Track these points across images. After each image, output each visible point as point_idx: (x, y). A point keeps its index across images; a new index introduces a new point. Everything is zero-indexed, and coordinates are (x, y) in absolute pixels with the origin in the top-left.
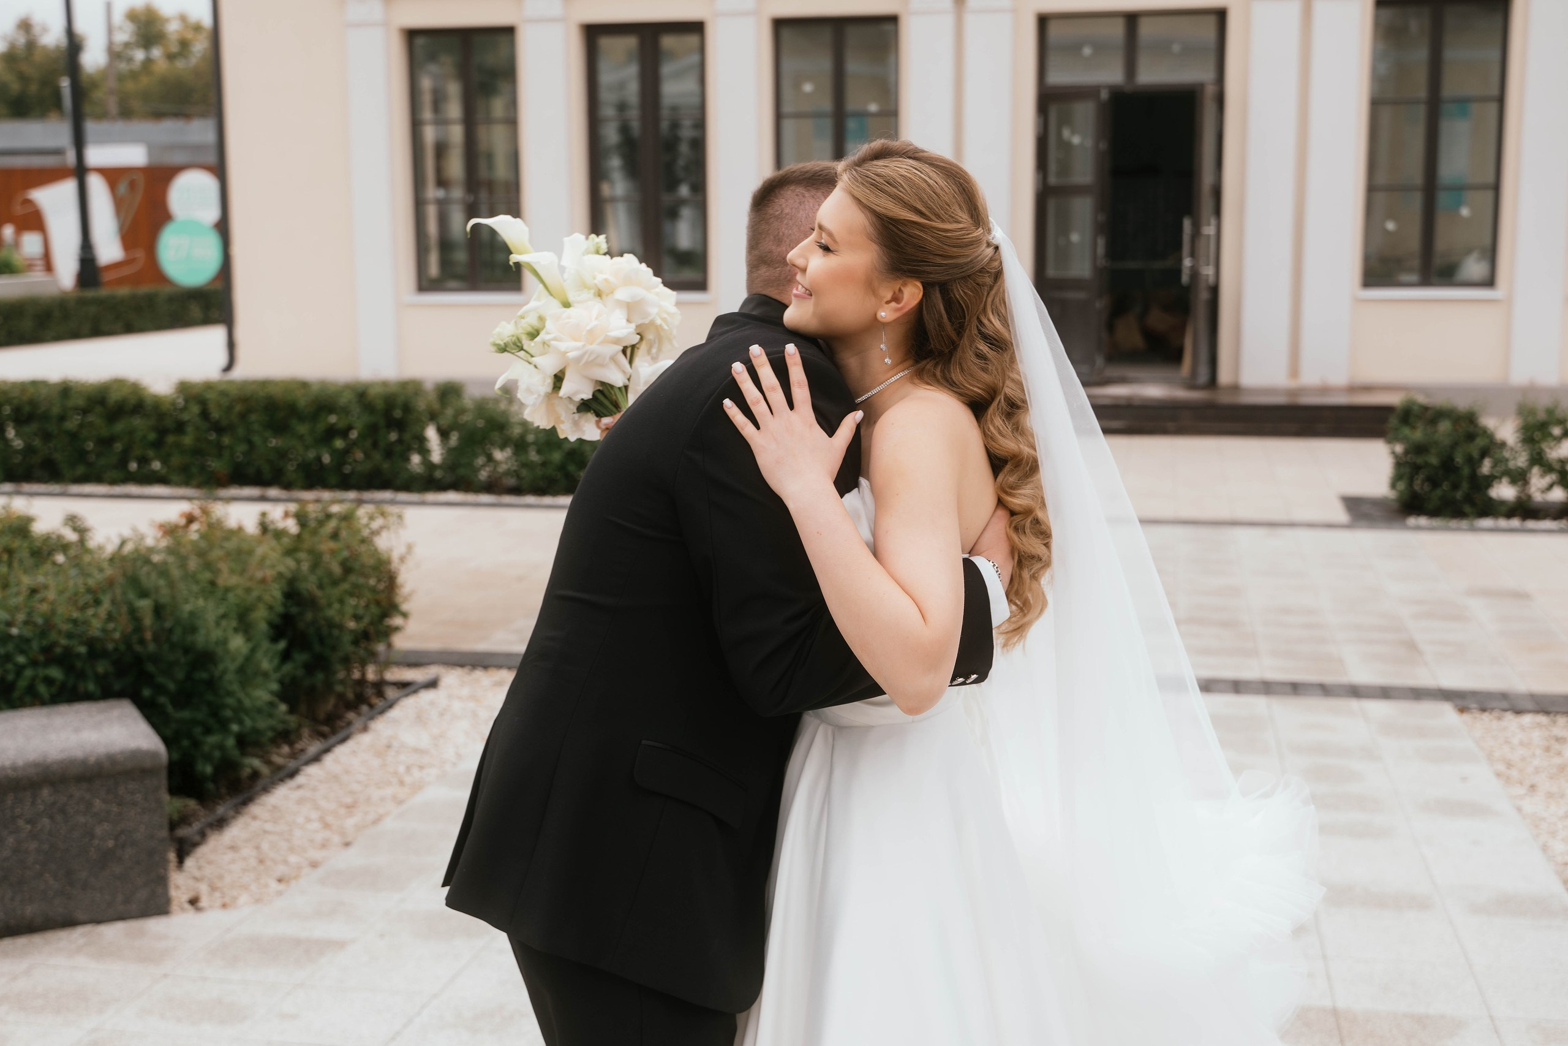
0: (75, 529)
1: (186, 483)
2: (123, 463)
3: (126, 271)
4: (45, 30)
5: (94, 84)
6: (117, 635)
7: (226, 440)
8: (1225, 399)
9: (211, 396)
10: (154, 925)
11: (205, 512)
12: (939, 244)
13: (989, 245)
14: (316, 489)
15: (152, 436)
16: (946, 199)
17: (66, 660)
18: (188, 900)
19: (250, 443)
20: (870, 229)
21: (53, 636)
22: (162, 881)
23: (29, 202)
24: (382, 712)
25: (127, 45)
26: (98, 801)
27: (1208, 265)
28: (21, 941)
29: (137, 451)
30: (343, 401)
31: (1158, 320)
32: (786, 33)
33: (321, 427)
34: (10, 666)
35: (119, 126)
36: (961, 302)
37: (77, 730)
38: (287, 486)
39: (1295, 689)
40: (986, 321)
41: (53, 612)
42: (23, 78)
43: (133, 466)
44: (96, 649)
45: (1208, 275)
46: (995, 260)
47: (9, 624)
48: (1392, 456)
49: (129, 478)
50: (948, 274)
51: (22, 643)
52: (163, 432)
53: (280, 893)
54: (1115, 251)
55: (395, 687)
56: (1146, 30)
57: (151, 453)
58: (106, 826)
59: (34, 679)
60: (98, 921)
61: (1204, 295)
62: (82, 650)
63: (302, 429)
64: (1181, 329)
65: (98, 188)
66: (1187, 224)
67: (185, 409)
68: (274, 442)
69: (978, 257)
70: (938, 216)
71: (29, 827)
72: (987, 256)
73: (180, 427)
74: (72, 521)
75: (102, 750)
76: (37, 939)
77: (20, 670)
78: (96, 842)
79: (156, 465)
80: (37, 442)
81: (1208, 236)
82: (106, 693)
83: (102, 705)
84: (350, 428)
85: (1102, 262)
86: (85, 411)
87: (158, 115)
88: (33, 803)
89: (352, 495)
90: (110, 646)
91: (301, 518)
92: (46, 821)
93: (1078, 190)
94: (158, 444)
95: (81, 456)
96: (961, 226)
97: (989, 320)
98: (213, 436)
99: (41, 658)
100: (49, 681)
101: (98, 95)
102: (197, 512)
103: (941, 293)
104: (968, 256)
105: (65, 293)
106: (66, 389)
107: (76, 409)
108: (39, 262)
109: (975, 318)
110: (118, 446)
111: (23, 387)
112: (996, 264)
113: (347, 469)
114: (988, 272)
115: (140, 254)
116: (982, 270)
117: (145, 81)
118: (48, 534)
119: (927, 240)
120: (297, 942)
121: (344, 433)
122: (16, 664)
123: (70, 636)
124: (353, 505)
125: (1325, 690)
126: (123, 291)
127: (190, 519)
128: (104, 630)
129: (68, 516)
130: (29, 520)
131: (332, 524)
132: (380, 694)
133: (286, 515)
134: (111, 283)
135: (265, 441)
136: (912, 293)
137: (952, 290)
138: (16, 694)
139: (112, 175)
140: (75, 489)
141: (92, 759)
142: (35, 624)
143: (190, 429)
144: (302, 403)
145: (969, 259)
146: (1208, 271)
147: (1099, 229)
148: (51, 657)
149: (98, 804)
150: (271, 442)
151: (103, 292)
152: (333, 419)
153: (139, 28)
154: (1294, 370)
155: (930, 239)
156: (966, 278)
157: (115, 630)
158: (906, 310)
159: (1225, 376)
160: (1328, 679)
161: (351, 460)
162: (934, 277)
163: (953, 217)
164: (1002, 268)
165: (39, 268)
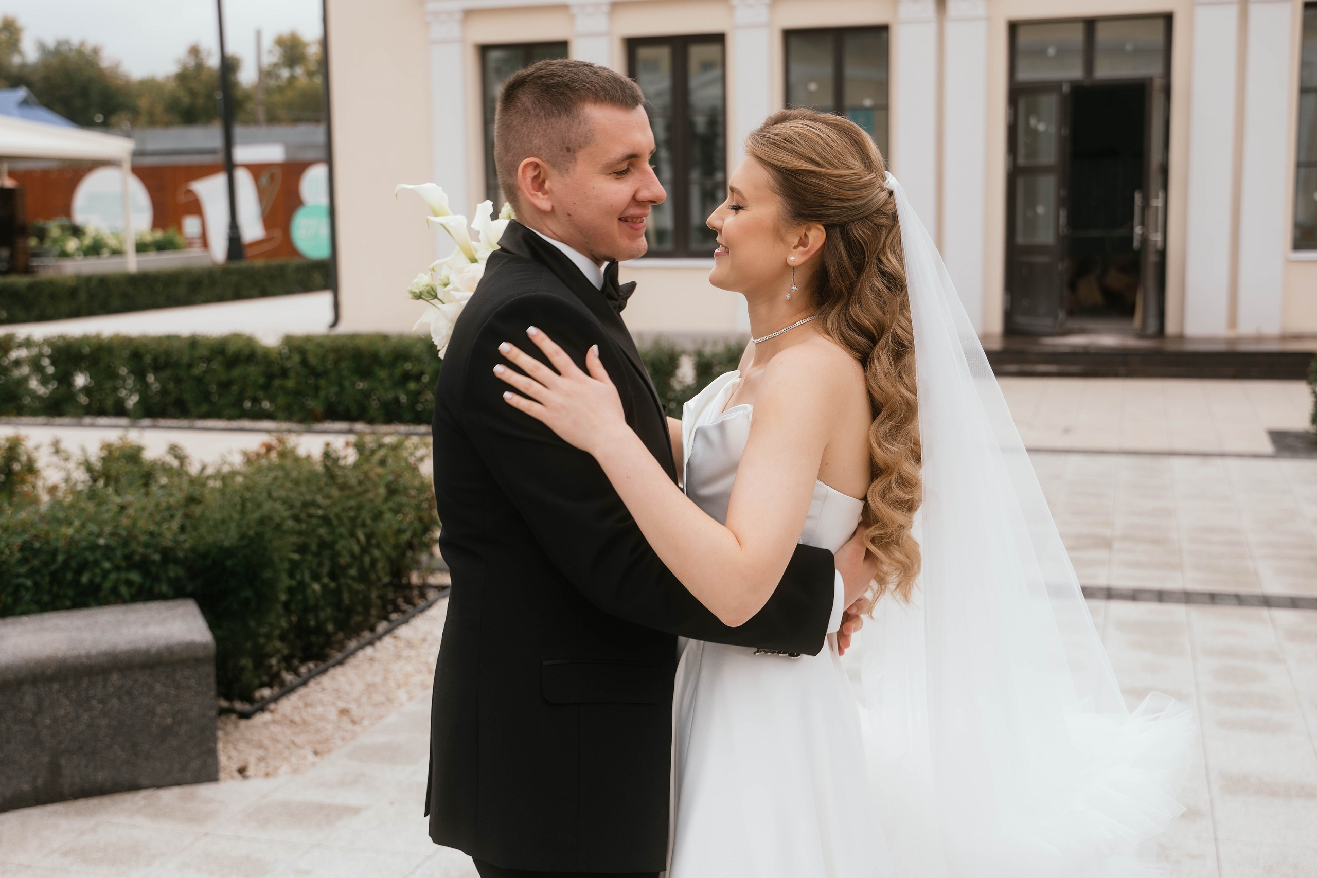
0: (176, 457)
1: (289, 419)
2: (238, 403)
3: (267, 247)
4: (209, 54)
5: (248, 96)
6: (187, 546)
7: (322, 382)
8: (1171, 347)
9: (310, 347)
10: (205, 790)
11: (281, 441)
12: (835, 188)
13: (883, 190)
14: (394, 423)
15: (262, 380)
16: (839, 149)
17: (143, 565)
18: (237, 769)
19: (341, 386)
20: (773, 183)
21: (133, 545)
22: (212, 753)
23: (190, 192)
24: (422, 610)
25: (276, 65)
26: (159, 684)
27: (1156, 232)
28: (93, 802)
29: (250, 393)
30: (416, 351)
31: (1115, 279)
32: (794, 41)
33: (398, 372)
34: (97, 571)
35: (263, 130)
36: (860, 241)
37: (145, 625)
38: (371, 421)
39: (1213, 598)
40: (884, 260)
41: (134, 524)
42: (192, 93)
43: (248, 405)
44: (168, 555)
45: (1156, 241)
46: (891, 203)
47: (99, 535)
48: (1313, 395)
49: (244, 415)
50: (847, 216)
51: (108, 550)
52: (270, 377)
53: (313, 764)
54: (1075, 221)
55: (436, 590)
56: (1103, 34)
57: (261, 394)
58: (165, 706)
59: (117, 582)
60: (159, 786)
61: (1153, 258)
62: (157, 557)
63: (383, 374)
64: (1134, 288)
65: (244, 181)
66: (1138, 197)
67: (289, 358)
68: (361, 385)
69: (874, 199)
70: (831, 164)
71: (101, 706)
72: (882, 198)
73: (284, 373)
74: (174, 450)
75: (162, 642)
76: (106, 800)
77: (105, 574)
78: (157, 719)
79: (266, 405)
80: (171, 386)
81: (1157, 207)
82: (178, 593)
83: (171, 604)
84: (422, 374)
85: (1063, 230)
86: (209, 360)
87: (296, 121)
88: (104, 686)
89: (402, 428)
90: (181, 554)
91: (360, 447)
92: (115, 702)
93: (1045, 170)
94: (266, 387)
95: (206, 397)
96: (854, 171)
97: (888, 259)
98: (312, 380)
99: (123, 564)
100: (129, 583)
101: (250, 106)
102: (274, 442)
103: (841, 233)
104: (862, 198)
105: (216, 264)
106: (194, 342)
107: (202, 359)
108: (198, 241)
109: (875, 256)
110: (235, 389)
111: (160, 340)
112: (891, 206)
113: (420, 407)
114: (884, 214)
115: (277, 233)
116: (878, 211)
117: (290, 94)
118: (155, 460)
119: (824, 186)
120: (321, 807)
121: (418, 377)
122: (103, 570)
123: (146, 545)
124: (402, 438)
125: (1240, 600)
126: (260, 263)
127: (269, 448)
128: (176, 541)
129: (171, 445)
130: (139, 449)
131: (382, 453)
132: (423, 596)
133: (347, 444)
134: (254, 257)
135: (353, 384)
136: (816, 236)
137: (852, 230)
138: (102, 594)
139: (256, 170)
140: (200, 423)
141: (154, 650)
142: (119, 536)
143: (292, 374)
144: (383, 352)
145: (865, 201)
146: (1157, 237)
147: (1061, 202)
148: (130, 562)
149: (159, 688)
150: (359, 385)
151: (243, 264)
152: (408, 366)
153: (286, 52)
154: (1233, 321)
155: (826, 185)
156: (864, 218)
157: (185, 541)
158: (812, 252)
159: (1171, 327)
160: (1243, 590)
161: (423, 400)
162: (836, 220)
163: (845, 164)
164: (896, 210)
165: (197, 245)
